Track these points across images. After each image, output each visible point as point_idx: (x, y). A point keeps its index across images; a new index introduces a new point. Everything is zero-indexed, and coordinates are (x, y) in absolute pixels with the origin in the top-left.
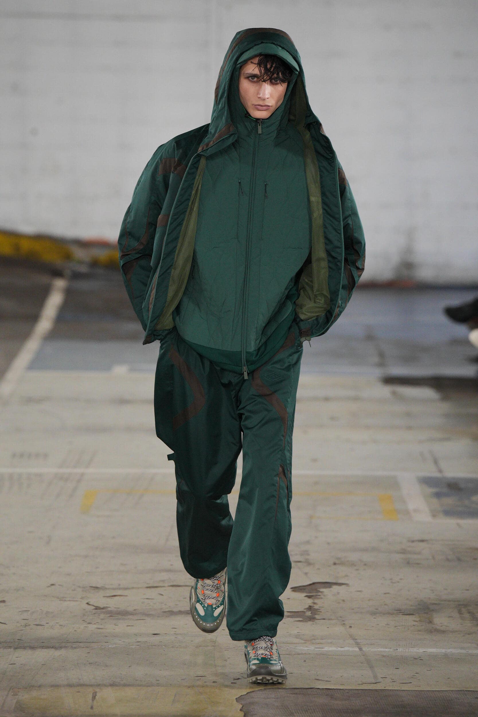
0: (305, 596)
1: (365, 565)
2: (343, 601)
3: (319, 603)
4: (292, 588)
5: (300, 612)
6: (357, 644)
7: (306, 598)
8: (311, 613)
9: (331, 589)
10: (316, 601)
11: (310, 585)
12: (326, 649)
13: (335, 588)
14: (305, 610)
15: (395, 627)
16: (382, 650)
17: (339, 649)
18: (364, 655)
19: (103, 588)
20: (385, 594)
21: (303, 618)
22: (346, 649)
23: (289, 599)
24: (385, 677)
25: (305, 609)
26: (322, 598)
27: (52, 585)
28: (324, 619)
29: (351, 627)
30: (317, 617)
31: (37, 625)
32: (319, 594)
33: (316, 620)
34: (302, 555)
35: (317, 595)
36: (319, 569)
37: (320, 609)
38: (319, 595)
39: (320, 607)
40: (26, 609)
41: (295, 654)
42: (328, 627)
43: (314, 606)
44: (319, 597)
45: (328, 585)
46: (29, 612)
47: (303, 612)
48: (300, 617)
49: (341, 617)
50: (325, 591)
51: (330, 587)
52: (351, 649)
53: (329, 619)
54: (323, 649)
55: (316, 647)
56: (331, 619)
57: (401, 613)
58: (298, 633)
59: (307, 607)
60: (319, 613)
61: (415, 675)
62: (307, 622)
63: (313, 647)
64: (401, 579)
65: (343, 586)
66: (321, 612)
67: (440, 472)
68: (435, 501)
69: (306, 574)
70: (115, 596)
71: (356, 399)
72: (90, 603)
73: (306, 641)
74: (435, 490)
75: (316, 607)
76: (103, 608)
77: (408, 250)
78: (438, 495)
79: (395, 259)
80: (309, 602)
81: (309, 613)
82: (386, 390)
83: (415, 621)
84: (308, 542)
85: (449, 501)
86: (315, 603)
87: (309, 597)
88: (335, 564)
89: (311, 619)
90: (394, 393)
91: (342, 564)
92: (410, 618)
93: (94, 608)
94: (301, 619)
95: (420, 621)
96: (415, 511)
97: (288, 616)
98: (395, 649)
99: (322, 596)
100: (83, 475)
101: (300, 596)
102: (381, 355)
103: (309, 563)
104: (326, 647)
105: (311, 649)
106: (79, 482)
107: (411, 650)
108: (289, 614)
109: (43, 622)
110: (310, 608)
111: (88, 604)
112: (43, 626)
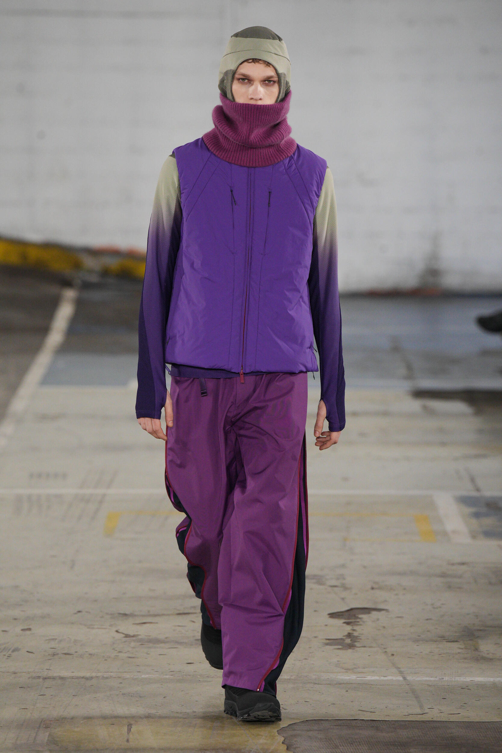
0: (344, 623)
1: (405, 589)
2: (384, 627)
3: (359, 630)
4: (329, 614)
5: (339, 639)
6: (401, 673)
7: (345, 625)
8: (351, 640)
9: (370, 615)
10: (355, 628)
11: (348, 611)
12: (369, 678)
13: (374, 614)
14: (344, 638)
15: (440, 655)
16: (427, 679)
17: (382, 678)
18: (408, 685)
19: (132, 615)
20: (427, 620)
21: (342, 646)
22: (389, 678)
23: (326, 625)
24: (432, 707)
25: (344, 636)
26: (361, 625)
27: (79, 612)
28: (365, 647)
29: (393, 655)
30: (357, 644)
31: (65, 654)
32: (358, 620)
33: (356, 648)
34: (338, 579)
35: (356, 622)
36: (356, 594)
37: (359, 636)
38: (358, 622)
39: (360, 634)
40: (54, 638)
41: (337, 684)
42: (369, 655)
43: (353, 633)
44: (358, 623)
45: (367, 610)
46: (57, 641)
47: (342, 639)
48: (340, 645)
49: (382, 645)
50: (364, 617)
51: (369, 613)
52: (394, 678)
53: (370, 647)
54: (365, 679)
55: (358, 676)
56: (372, 647)
57: (445, 639)
58: (338, 661)
59: (346, 634)
60: (358, 640)
61: (463, 705)
62: (347, 650)
63: (355, 677)
64: (443, 604)
65: (383, 612)
66: (361, 639)
67: (478, 490)
68: (474, 521)
69: (343, 599)
70: (145, 623)
71: (385, 414)
72: (120, 631)
73: (347, 670)
74: (472, 510)
75: (355, 634)
76: (133, 636)
77: (434, 256)
78: (477, 515)
79: (420, 266)
80: (348, 628)
81: (348, 641)
82: (416, 405)
83: (460, 648)
84: (343, 566)
85: (489, 522)
86: (354, 630)
87: (348, 623)
88: (373, 588)
89: (351, 646)
90: (425, 408)
91: (380, 588)
92: (455, 645)
93: (124, 636)
94: (340, 647)
95: (466, 648)
96: (454, 532)
97: (327, 644)
98: (441, 678)
99: (361, 623)
100: (104, 495)
101: (339, 622)
102: (409, 368)
103: (345, 588)
104: (368, 677)
105: (353, 678)
106: (101, 502)
107: (458, 679)
108: (328, 641)
109: (72, 651)
110: (349, 635)
111: (117, 631)
112: (72, 655)
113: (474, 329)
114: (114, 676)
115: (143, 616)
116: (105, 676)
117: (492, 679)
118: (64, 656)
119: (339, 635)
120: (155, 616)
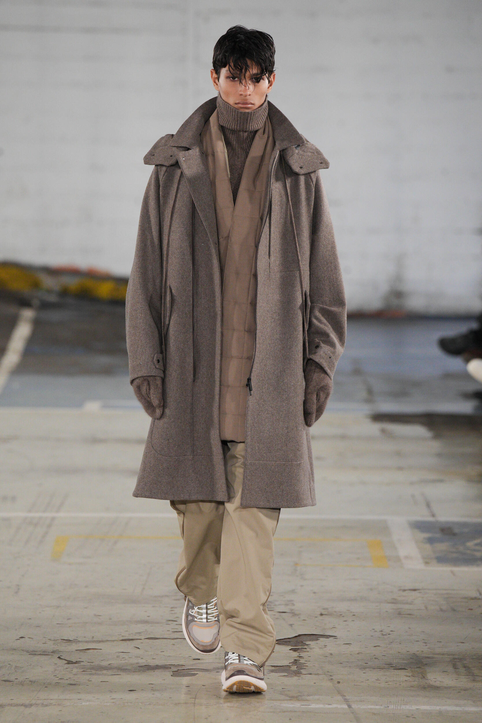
0: (291, 649)
1: (354, 615)
2: (331, 654)
3: (305, 657)
5: (285, 666)
6: (346, 701)
7: (291, 651)
8: (297, 668)
9: (318, 642)
10: (302, 654)
11: (296, 637)
12: (313, 706)
13: (322, 641)
14: (290, 665)
15: (386, 682)
16: (372, 707)
17: (327, 706)
18: (353, 713)
19: (76, 641)
20: (375, 647)
21: (287, 673)
22: (334, 706)
25: (290, 663)
27: (22, 637)
28: (310, 674)
29: (339, 682)
30: (303, 671)
31: (5, 681)
32: (306, 647)
33: (301, 675)
34: (287, 605)
35: (303, 648)
36: (304, 620)
37: (306, 663)
38: (306, 649)
39: (306, 661)
41: (280, 712)
42: (315, 682)
43: (299, 660)
45: (314, 637)
47: (288, 666)
49: (328, 672)
50: (312, 643)
51: (317, 640)
52: (339, 706)
53: (316, 674)
54: (309, 707)
55: (302, 704)
56: (318, 674)
57: (392, 667)
58: (283, 688)
59: (292, 660)
60: (304, 667)
62: (293, 677)
63: (299, 704)
64: (392, 631)
65: (331, 638)
66: (307, 666)
67: (433, 515)
68: (428, 546)
69: (291, 625)
70: (88, 649)
71: (343, 437)
72: (62, 657)
73: (292, 698)
74: (427, 535)
75: (302, 661)
76: (76, 662)
77: (398, 278)
78: (431, 541)
79: (384, 288)
80: (295, 654)
81: (294, 668)
82: (375, 428)
83: (407, 676)
84: (293, 591)
85: (443, 547)
86: (300, 657)
87: (295, 650)
88: (321, 615)
89: (297, 673)
90: (383, 431)
91: (330, 614)
92: (402, 673)
93: (67, 662)
94: (286, 674)
95: (413, 676)
96: (406, 557)
97: (272, 671)
98: (387, 706)
99: (308, 650)
100: (53, 519)
101: (285, 649)
102: (370, 391)
103: (294, 614)
104: (313, 704)
105: (297, 706)
106: (49, 526)
107: (403, 707)
108: (273, 668)
109: (12, 678)
110: (295, 662)
111: (59, 657)
112: (13, 682)
113: (436, 352)
114: (55, 704)
115: (86, 642)
116: (45, 703)
117: (438, 708)
118: (4, 683)
119: (286, 663)
120: (99, 642)
